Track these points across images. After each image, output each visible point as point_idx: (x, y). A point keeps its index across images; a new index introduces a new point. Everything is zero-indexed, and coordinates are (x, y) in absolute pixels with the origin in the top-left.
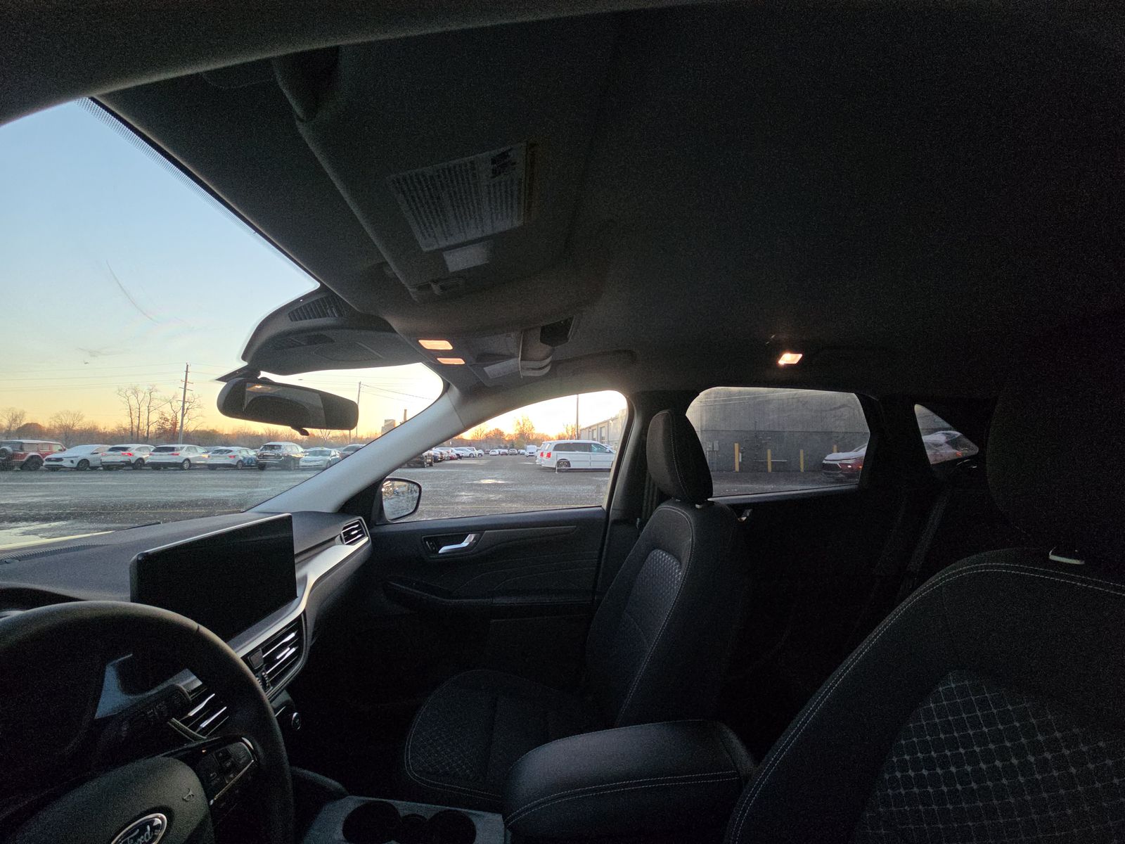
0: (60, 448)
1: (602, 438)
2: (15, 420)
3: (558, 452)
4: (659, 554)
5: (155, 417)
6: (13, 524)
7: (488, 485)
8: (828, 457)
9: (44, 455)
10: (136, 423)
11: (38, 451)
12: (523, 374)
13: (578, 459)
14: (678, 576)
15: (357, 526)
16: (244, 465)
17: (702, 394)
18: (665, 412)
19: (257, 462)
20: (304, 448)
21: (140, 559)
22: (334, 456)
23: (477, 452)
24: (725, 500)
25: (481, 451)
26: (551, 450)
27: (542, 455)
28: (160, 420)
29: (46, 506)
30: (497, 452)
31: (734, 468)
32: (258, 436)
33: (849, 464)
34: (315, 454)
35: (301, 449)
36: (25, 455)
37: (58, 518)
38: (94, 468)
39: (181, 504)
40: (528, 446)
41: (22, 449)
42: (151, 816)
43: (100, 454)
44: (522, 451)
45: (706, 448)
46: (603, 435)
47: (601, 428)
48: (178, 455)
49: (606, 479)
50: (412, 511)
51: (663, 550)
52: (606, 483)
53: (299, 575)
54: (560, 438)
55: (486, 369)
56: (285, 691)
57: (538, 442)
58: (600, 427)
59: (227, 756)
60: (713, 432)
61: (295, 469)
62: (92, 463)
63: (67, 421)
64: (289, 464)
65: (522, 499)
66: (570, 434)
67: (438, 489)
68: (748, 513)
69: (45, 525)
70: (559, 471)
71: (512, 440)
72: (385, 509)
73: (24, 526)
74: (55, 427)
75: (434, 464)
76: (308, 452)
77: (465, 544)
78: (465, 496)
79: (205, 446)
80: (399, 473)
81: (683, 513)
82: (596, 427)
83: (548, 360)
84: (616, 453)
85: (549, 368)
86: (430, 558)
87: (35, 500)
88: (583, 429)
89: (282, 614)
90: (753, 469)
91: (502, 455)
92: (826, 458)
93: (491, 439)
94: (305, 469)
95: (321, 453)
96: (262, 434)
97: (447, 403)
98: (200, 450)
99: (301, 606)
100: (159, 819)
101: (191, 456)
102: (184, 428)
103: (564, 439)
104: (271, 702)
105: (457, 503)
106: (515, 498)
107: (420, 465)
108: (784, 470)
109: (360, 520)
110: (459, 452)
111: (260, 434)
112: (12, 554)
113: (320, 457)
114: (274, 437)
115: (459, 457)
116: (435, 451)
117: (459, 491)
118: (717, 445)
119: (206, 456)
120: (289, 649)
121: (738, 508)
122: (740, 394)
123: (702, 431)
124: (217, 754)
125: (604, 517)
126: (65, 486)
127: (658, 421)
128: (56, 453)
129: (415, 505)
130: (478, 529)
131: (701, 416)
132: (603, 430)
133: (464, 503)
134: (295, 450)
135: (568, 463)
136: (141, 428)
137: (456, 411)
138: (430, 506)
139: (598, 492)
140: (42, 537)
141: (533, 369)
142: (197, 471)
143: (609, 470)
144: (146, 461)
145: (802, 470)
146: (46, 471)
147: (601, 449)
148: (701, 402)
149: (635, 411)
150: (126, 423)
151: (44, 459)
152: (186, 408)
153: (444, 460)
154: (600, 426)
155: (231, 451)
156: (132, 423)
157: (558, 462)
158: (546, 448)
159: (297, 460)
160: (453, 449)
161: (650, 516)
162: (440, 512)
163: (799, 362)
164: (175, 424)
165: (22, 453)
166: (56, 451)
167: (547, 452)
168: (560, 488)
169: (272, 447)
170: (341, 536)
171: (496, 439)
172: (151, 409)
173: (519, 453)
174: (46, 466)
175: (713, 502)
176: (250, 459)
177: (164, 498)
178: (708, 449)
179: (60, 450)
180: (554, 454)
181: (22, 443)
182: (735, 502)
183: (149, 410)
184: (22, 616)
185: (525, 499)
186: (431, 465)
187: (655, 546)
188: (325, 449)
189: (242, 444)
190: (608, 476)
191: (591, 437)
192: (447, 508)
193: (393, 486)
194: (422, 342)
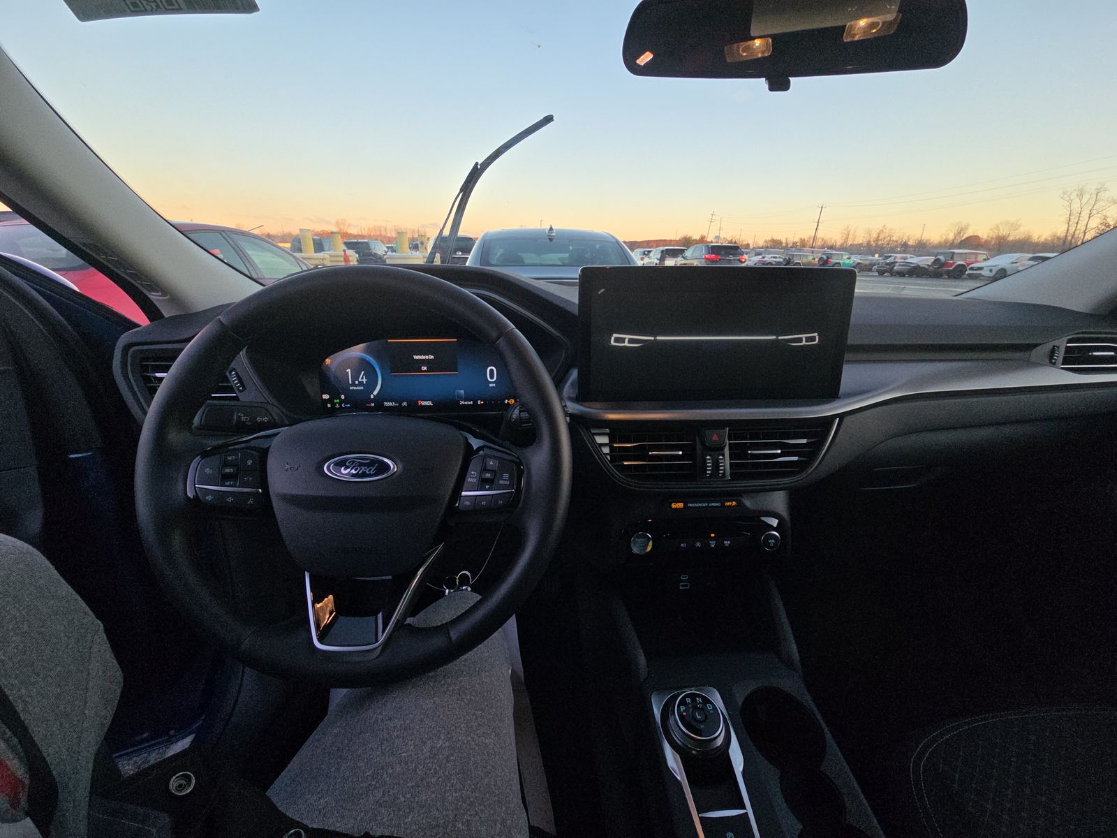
0: (985, 257)
2: (959, 233)
5: (1095, 223)
9: (969, 264)
10: (1072, 230)
11: (965, 260)
28: (1100, 226)
36: (954, 263)
41: (952, 258)
43: (1019, 264)
63: (1004, 231)
128: (980, 262)
136: (1077, 236)
146: (966, 278)
150: (1060, 230)
151: (968, 268)
156: (1068, 230)
165: (951, 262)
166: (980, 260)
172: (1094, 212)
174: (968, 274)
179: (985, 260)
181: (954, 253)
183: (1090, 214)
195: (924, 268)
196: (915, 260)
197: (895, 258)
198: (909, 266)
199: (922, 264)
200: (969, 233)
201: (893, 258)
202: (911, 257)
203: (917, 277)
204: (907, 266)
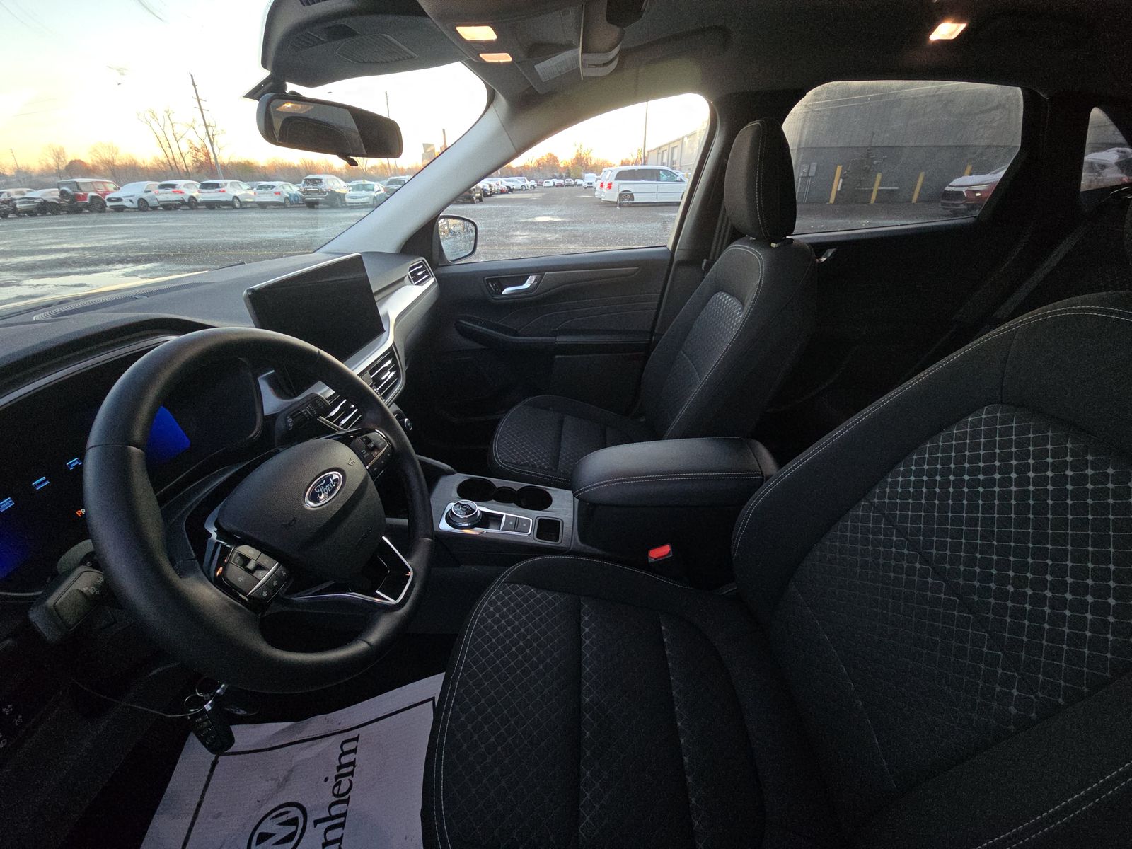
0: (114, 186)
1: (673, 162)
2: (59, 158)
3: (621, 182)
4: (723, 297)
5: (185, 147)
6: (110, 267)
7: (544, 223)
8: (956, 182)
9: (103, 196)
10: (170, 155)
11: (96, 191)
12: (585, 73)
13: (643, 191)
14: (739, 319)
15: (421, 267)
16: (291, 203)
17: (810, 94)
18: (757, 123)
19: (303, 199)
20: (346, 182)
21: (250, 294)
22: (379, 191)
23: (529, 184)
24: (806, 238)
25: (533, 183)
26: (612, 180)
27: (602, 186)
28: (192, 151)
29: (131, 248)
30: (551, 183)
31: (829, 199)
32: (295, 168)
33: (978, 191)
34: (357, 188)
35: (343, 184)
36: (86, 195)
37: (148, 260)
38: (154, 208)
39: (249, 246)
40: (586, 175)
41: (79, 189)
42: (330, 473)
43: (153, 193)
44: (579, 181)
45: (798, 174)
46: (675, 158)
47: (673, 148)
48: (224, 191)
49: (673, 214)
50: (470, 252)
51: (727, 292)
52: (673, 219)
53: (381, 312)
54: (623, 164)
55: (538, 67)
56: (394, 404)
57: (597, 169)
58: (671, 147)
59: (369, 441)
60: (811, 150)
61: (343, 207)
62: (152, 203)
63: (106, 155)
64: (335, 201)
65: (580, 239)
66: (635, 158)
67: (491, 228)
68: (830, 252)
69: (140, 267)
70: (621, 205)
71: (568, 167)
72: (444, 250)
73: (121, 269)
74: (98, 163)
75: (484, 199)
76: (352, 186)
77: (526, 285)
78: (521, 236)
79: (247, 181)
80: (451, 210)
81: (756, 253)
82: (666, 148)
83: (616, 51)
84: (688, 182)
85: (615, 63)
86: (495, 299)
87: (118, 242)
88: (651, 151)
89: (376, 345)
90: (853, 200)
91: (557, 186)
92: (951, 184)
93: (544, 166)
94: (353, 207)
95: (364, 188)
96: (298, 166)
97: (494, 120)
98: (245, 186)
99: (388, 340)
100: (335, 475)
101: (238, 193)
102: (219, 160)
103: (628, 165)
104: (389, 407)
105: (513, 244)
106: (573, 238)
107: (469, 201)
108: (890, 201)
109: (423, 260)
110: (509, 184)
111: (296, 165)
112: (138, 291)
113: (364, 193)
114: (310, 169)
115: (510, 190)
116: (484, 184)
117: (514, 231)
118: (815, 168)
119: (251, 193)
120: (389, 372)
121: (820, 247)
122: (862, 91)
123: (799, 149)
124: (362, 439)
125: (669, 257)
126: (138, 228)
127: (746, 137)
128: (112, 192)
129: (473, 246)
130: (538, 271)
131: (803, 127)
132: (676, 151)
133: (520, 244)
134: (337, 184)
135: (632, 195)
136: (177, 161)
137: (505, 129)
138: (486, 247)
139: (664, 229)
140: (142, 278)
141: (597, 66)
142: (248, 210)
143: (679, 204)
144: (199, 200)
145: (914, 199)
146: (112, 212)
147: (671, 176)
148: (806, 106)
149: (719, 120)
151: (105, 200)
152: (211, 134)
153: (494, 193)
154: (673, 145)
155: (273, 187)
156: (166, 155)
157: (620, 195)
158: (607, 177)
159: (342, 196)
160: (502, 180)
161: (720, 255)
162: (497, 253)
163: (958, 36)
164: (207, 155)
165: (82, 194)
166: (112, 190)
167: (608, 182)
168: (621, 227)
169: (315, 181)
170: (409, 277)
171: (549, 166)
172: (178, 137)
173: (576, 184)
174: (111, 207)
175: (792, 239)
176: (295, 195)
177: (232, 239)
178: (801, 174)
179: (115, 189)
180: (616, 184)
182: (816, 241)
183: (175, 138)
184: (179, 340)
185: (584, 239)
186: (481, 200)
187: (718, 289)
188: (367, 182)
189: (282, 178)
190: (677, 211)
191: (660, 163)
192: (503, 249)
193: (448, 224)
194: (461, 30)
195: (52, 203)
196: (39, 195)
197: (9, 194)
198: (33, 202)
199: (49, 198)
200: (70, 157)
201: (6, 194)
202: (28, 191)
203: (54, 214)
204: (29, 202)
